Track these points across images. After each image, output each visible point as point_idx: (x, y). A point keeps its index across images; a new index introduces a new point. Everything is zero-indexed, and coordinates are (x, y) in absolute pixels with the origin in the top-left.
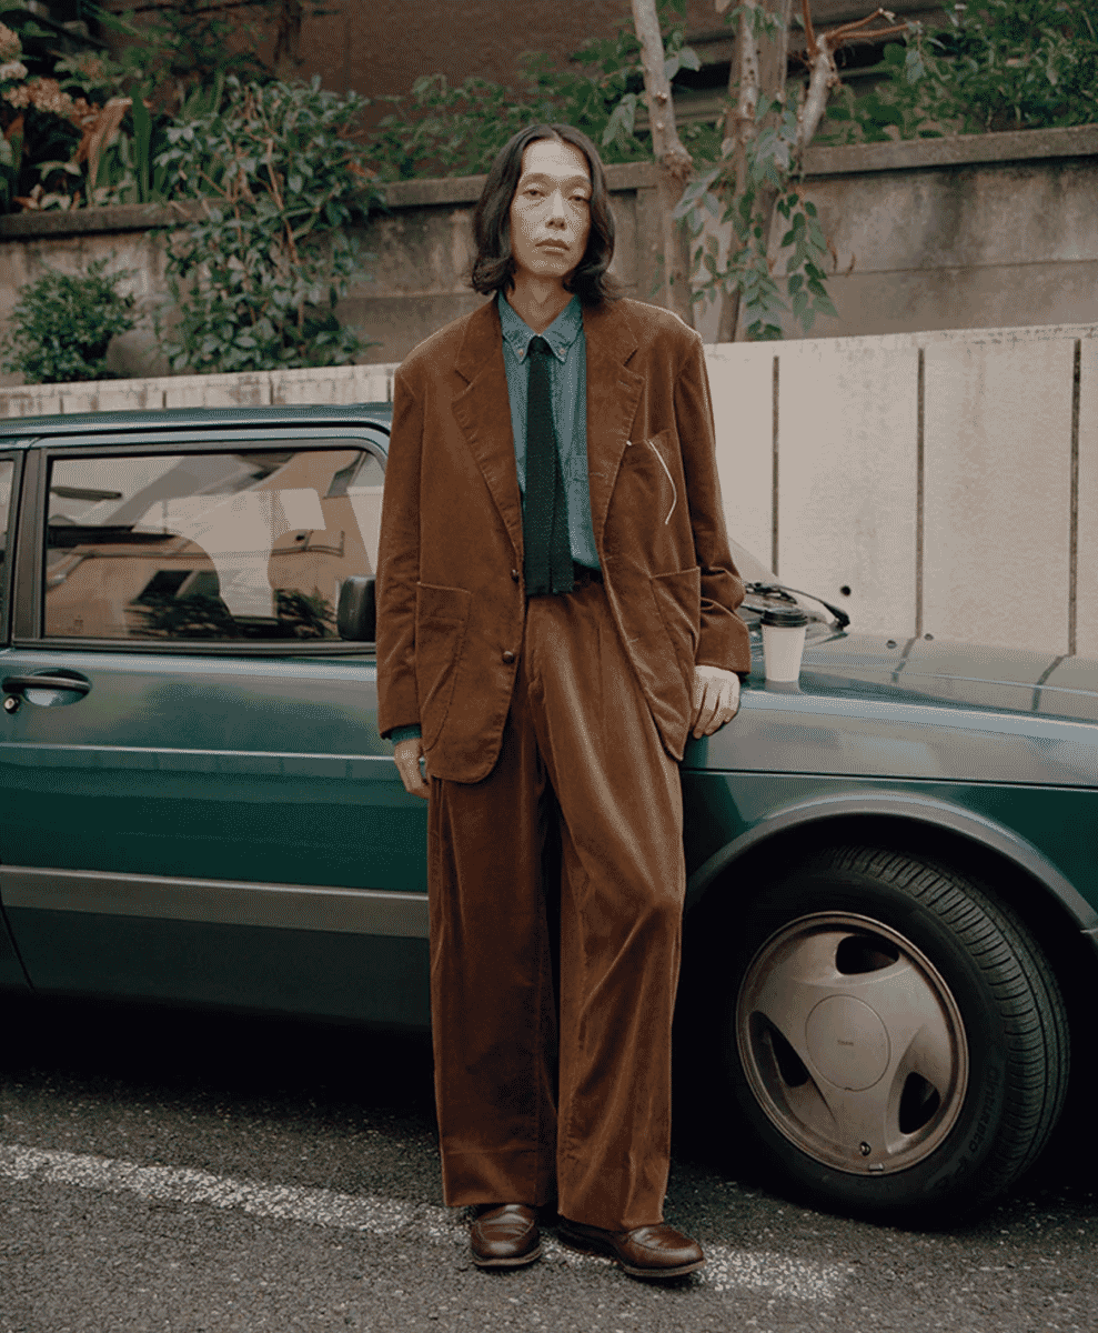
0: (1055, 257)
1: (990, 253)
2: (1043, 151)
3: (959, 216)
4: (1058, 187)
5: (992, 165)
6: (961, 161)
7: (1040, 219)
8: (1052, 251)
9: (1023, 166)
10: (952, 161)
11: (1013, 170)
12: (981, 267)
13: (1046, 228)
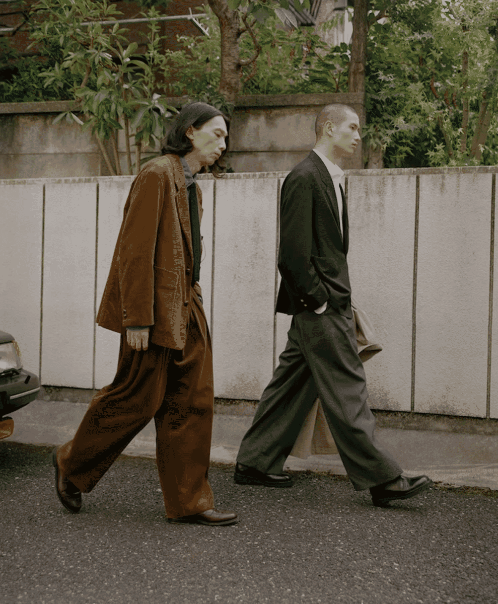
0: (45, 151)
1: (24, 149)
2: (38, 110)
3: (13, 134)
4: (46, 124)
5: (23, 114)
6: (12, 112)
7: (40, 137)
8: (44, 149)
9: (35, 115)
10: (9, 112)
11: (30, 117)
12: (21, 155)
13: (43, 141)
